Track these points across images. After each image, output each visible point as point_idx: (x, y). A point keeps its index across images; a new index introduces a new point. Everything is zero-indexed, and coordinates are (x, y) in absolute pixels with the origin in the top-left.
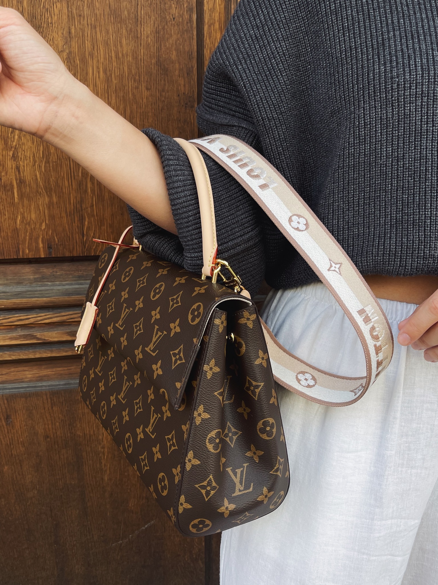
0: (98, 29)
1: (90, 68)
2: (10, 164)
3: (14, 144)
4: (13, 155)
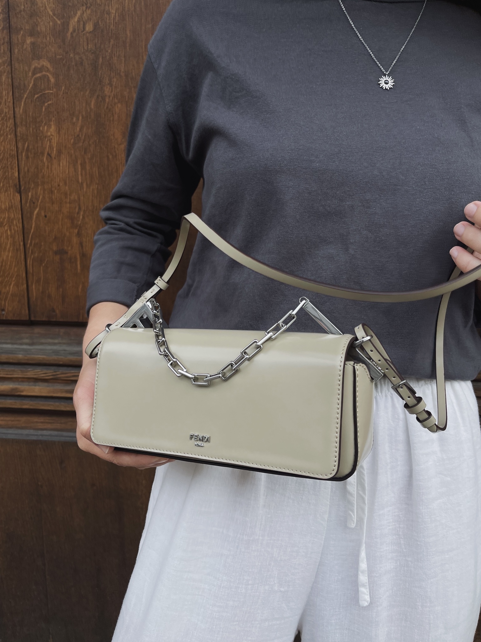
2: (75, 240)
3: (79, 223)
4: (78, 232)
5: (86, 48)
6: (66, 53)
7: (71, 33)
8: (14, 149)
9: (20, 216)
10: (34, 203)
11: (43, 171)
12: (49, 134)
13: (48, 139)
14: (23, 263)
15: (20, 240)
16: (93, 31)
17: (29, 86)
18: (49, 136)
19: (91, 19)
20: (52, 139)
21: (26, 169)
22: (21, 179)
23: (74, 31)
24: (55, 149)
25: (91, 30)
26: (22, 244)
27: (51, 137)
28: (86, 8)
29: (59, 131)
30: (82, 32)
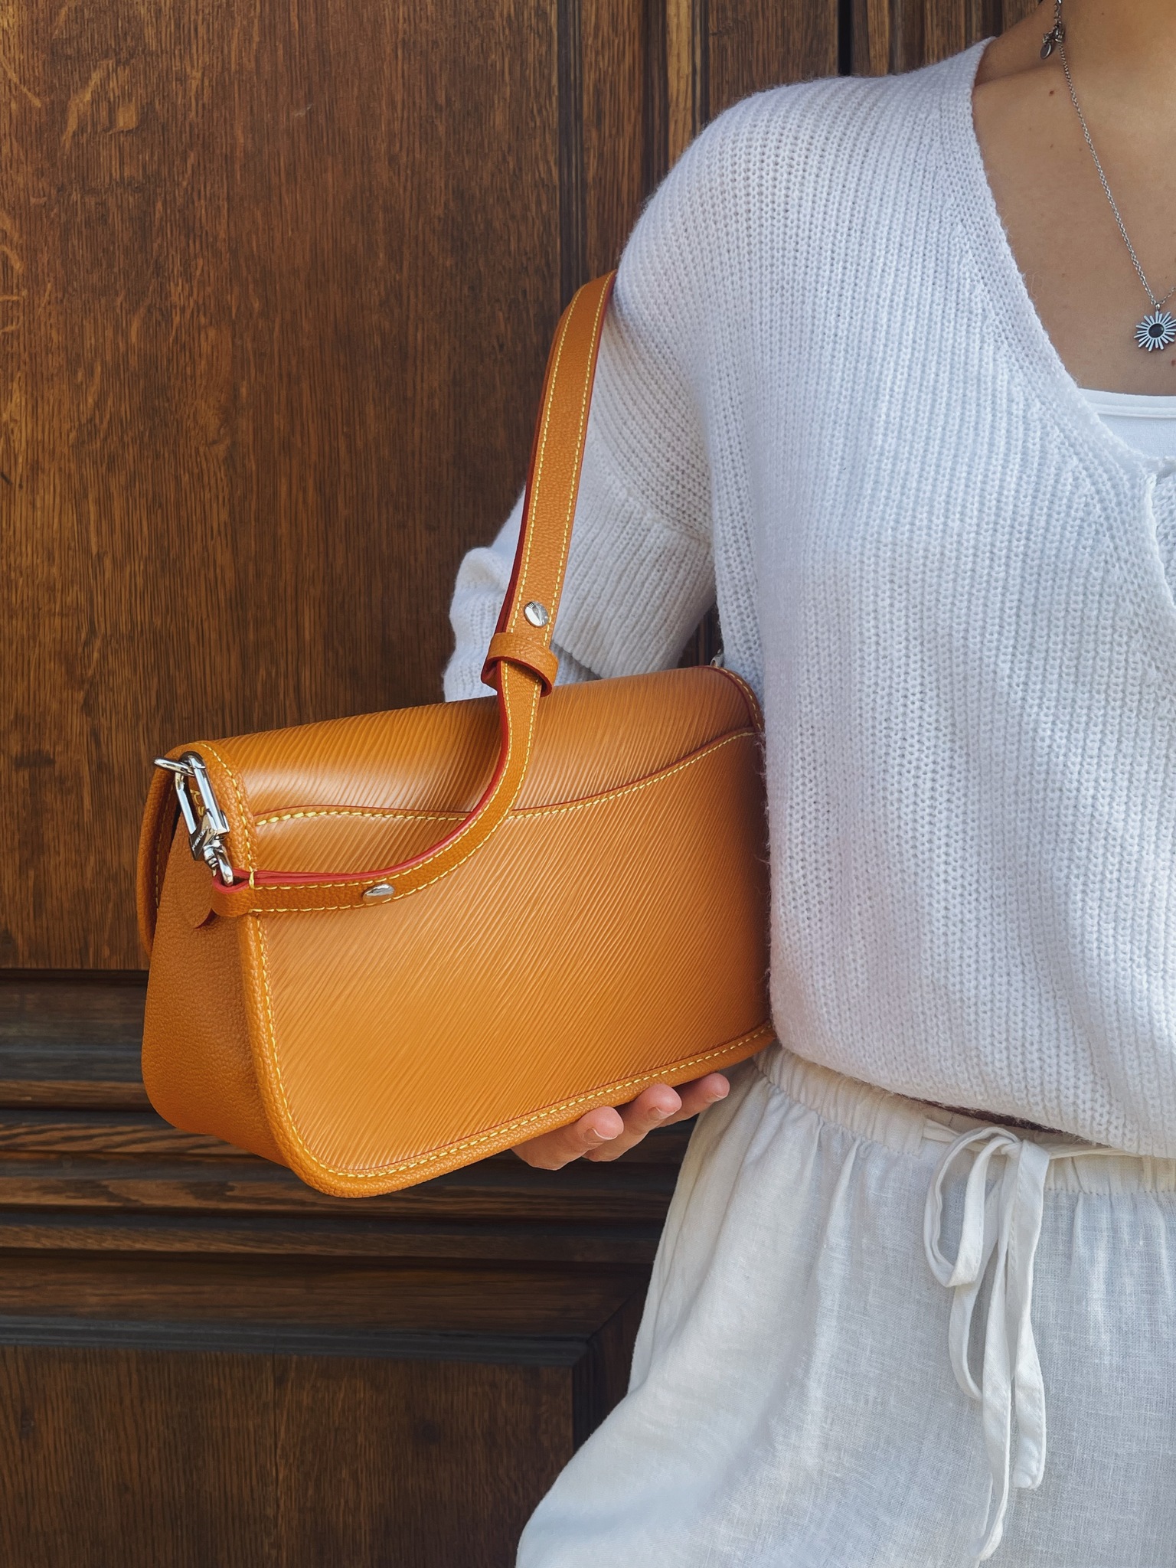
0: (305, 385)
1: (283, 480)
2: (76, 723)
3: (90, 672)
4: (86, 700)
5: (116, 175)
6: (58, 191)
7: (74, 136)
12: (5, 417)
16: (137, 128)
18: (6, 424)
19: (130, 95)
23: (81, 129)
24: (20, 460)
25: (133, 125)
27: (11, 425)
28: (118, 62)
29: (35, 407)
30: (106, 130)
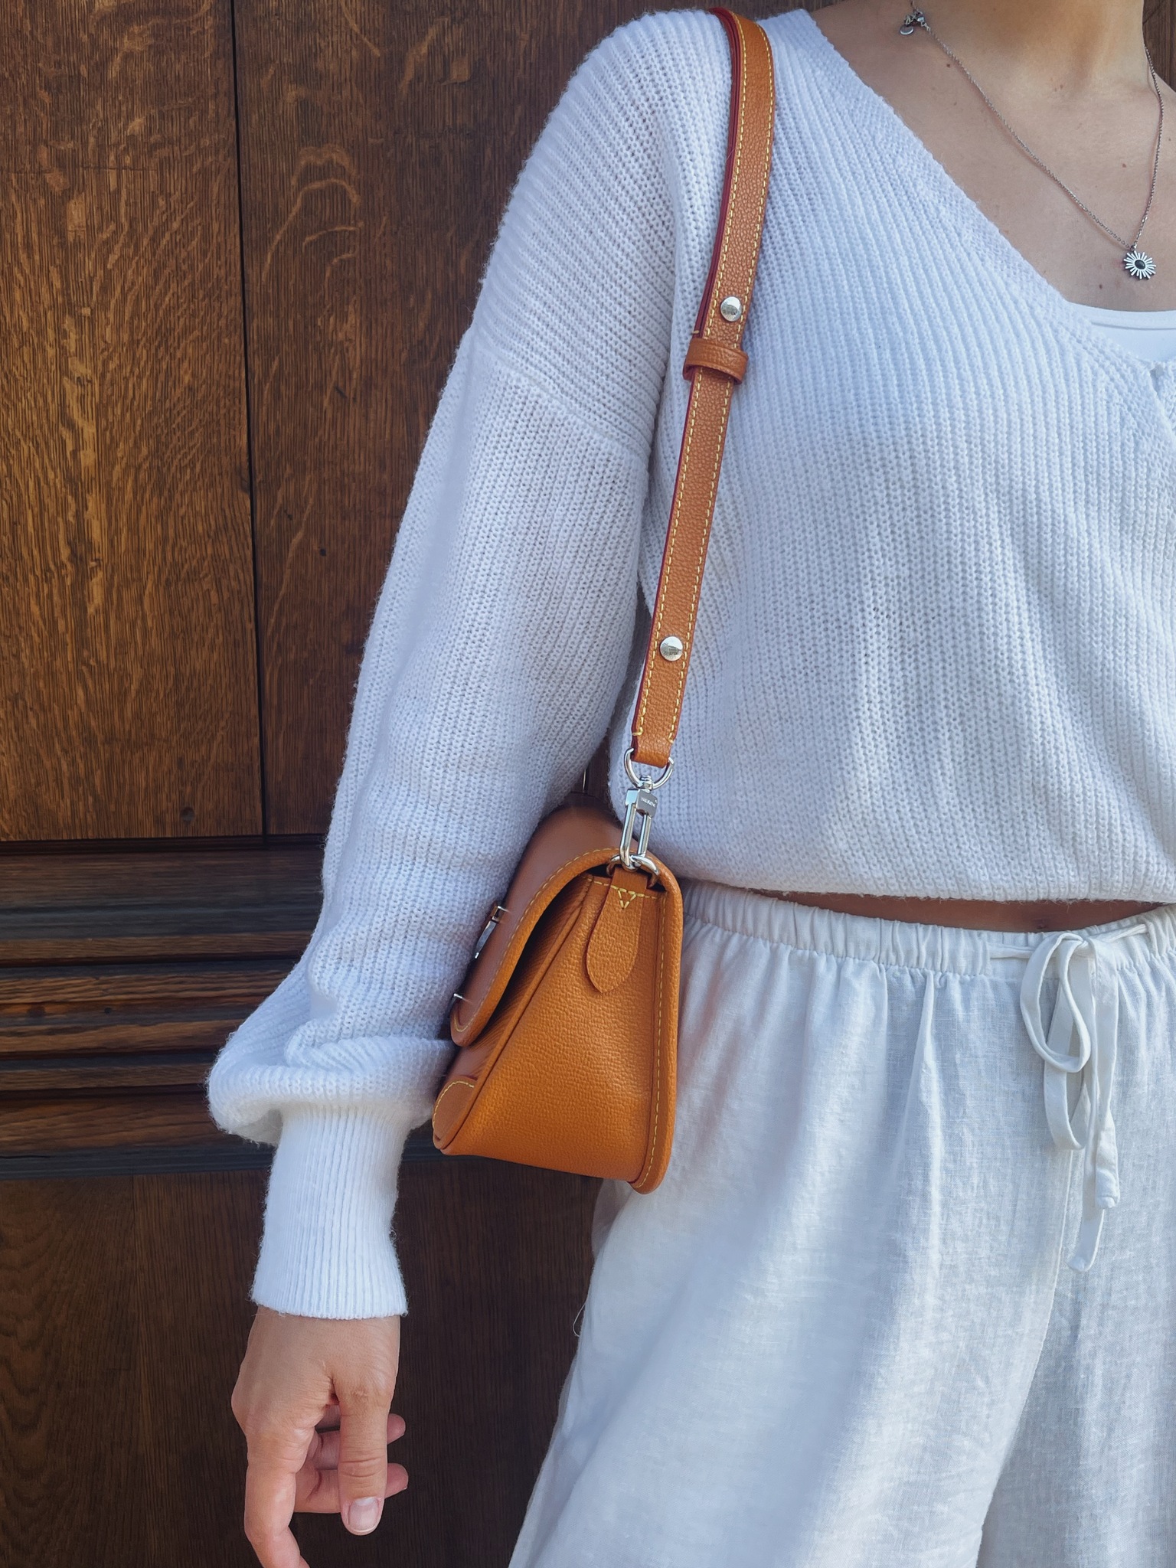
5: (449, 122)
6: (395, 133)
7: (410, 85)
8: (240, 373)
9: (249, 553)
10: (290, 517)
11: (320, 433)
12: (341, 336)
13: (336, 351)
14: (253, 679)
15: (246, 616)
16: (469, 81)
17: (289, 212)
18: (341, 343)
19: (464, 52)
20: (347, 351)
21: (272, 427)
22: (256, 454)
23: (418, 78)
24: (355, 376)
25: (466, 77)
26: (250, 626)
27: (346, 344)
28: (453, 20)
29: (369, 328)
30: (441, 81)
